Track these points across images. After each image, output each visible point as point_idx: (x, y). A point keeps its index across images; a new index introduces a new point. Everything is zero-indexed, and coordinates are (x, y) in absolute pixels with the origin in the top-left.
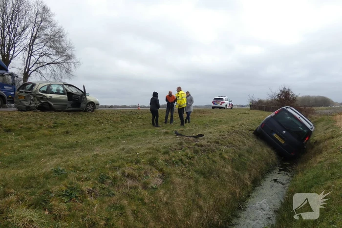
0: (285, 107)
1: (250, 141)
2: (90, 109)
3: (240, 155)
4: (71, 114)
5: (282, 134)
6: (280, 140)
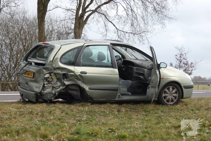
2: (170, 97)
4: (123, 109)
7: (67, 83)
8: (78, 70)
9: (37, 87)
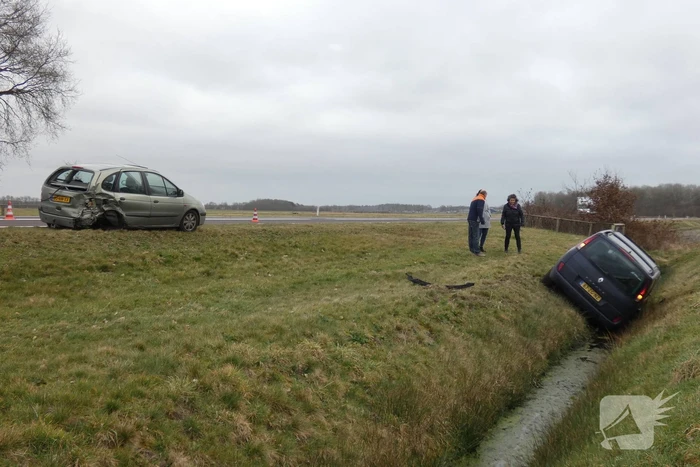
0: (603, 232)
1: (538, 295)
2: (189, 224)
3: (525, 316)
5: (597, 284)
6: (593, 294)
7: (106, 209)
8: (118, 196)
9: (74, 213)
